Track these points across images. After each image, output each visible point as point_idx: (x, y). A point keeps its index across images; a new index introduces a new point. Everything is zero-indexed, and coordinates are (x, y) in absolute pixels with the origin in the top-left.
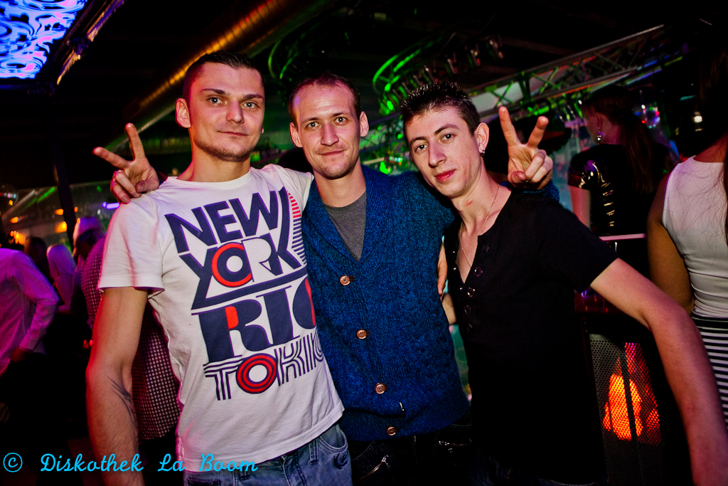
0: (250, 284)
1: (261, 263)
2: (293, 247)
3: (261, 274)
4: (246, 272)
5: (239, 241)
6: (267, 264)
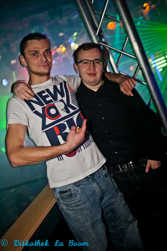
0: (60, 117)
1: (62, 110)
2: (72, 102)
3: (63, 114)
4: (58, 113)
5: (52, 103)
6: (64, 110)
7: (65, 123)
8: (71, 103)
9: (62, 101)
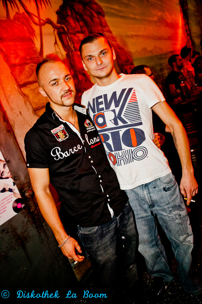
0: (106, 128)
1: (110, 120)
2: (124, 115)
3: (110, 125)
4: (104, 123)
5: (102, 112)
6: (113, 121)
7: (110, 134)
8: (122, 116)
9: (114, 111)
